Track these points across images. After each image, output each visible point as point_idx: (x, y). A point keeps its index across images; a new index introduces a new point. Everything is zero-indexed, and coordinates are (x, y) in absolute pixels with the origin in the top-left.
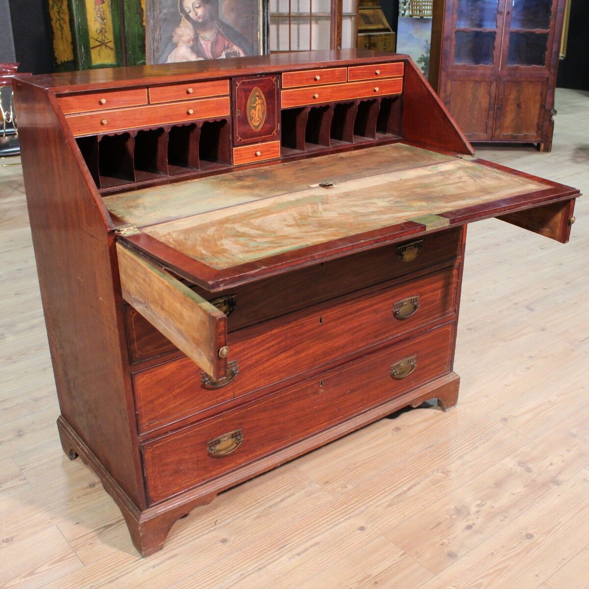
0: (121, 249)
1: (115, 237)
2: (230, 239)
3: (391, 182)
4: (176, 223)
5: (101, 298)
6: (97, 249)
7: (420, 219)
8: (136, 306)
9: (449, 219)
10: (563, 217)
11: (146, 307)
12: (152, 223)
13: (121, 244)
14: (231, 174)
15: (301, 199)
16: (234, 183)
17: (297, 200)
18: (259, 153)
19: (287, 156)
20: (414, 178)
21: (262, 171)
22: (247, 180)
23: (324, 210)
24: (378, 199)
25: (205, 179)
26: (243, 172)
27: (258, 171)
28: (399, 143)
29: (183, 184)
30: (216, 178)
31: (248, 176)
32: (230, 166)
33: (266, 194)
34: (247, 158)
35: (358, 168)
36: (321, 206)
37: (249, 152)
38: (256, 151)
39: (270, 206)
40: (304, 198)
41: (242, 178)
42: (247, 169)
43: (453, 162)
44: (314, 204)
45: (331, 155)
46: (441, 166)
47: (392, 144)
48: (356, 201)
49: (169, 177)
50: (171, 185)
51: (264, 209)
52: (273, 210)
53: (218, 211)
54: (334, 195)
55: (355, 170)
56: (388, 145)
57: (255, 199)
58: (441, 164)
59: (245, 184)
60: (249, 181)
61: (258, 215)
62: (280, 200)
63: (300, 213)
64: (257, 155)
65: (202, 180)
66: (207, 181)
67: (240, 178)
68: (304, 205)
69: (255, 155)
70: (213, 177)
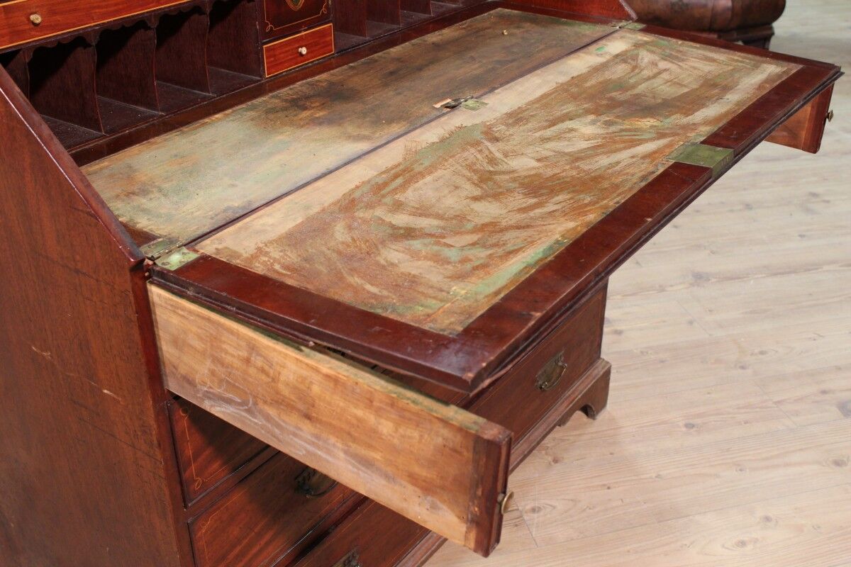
0: (165, 298)
1: (143, 272)
2: (394, 247)
3: (562, 84)
4: (255, 221)
5: (106, 391)
6: (94, 299)
7: (689, 156)
8: (212, 406)
9: (732, 150)
10: (814, 113)
11: (249, 411)
12: (206, 230)
13: (159, 285)
14: (272, 97)
15: (448, 136)
16: (295, 115)
17: (443, 140)
18: (304, 51)
19: (345, 50)
20: (589, 72)
21: (324, 84)
22: (313, 105)
23: (506, 155)
24: (572, 120)
25: (232, 112)
26: (290, 89)
27: (316, 85)
28: (499, 9)
29: (199, 127)
30: (253, 108)
31: (307, 98)
32: (259, 81)
33: (373, 133)
34: (285, 62)
35: (480, 62)
36: (494, 148)
37: (289, 50)
38: (299, 47)
39: (405, 159)
40: (451, 134)
41: (301, 103)
42: (293, 83)
43: (615, 35)
44: (477, 144)
45: (413, 41)
46: (605, 45)
47: (491, 12)
48: (540, 129)
49: (162, 116)
50: (178, 133)
51: (401, 167)
52: (418, 168)
53: (320, 183)
54: (495, 121)
55: (480, 67)
56: (486, 14)
57: (363, 146)
58: (604, 42)
59: (317, 115)
60: (319, 108)
61: (399, 181)
62: (414, 144)
63: (470, 167)
64: (301, 54)
65: (228, 114)
66: (239, 116)
67: (298, 104)
68: (464, 150)
69: (298, 55)
70: (244, 106)
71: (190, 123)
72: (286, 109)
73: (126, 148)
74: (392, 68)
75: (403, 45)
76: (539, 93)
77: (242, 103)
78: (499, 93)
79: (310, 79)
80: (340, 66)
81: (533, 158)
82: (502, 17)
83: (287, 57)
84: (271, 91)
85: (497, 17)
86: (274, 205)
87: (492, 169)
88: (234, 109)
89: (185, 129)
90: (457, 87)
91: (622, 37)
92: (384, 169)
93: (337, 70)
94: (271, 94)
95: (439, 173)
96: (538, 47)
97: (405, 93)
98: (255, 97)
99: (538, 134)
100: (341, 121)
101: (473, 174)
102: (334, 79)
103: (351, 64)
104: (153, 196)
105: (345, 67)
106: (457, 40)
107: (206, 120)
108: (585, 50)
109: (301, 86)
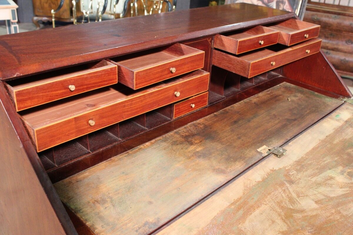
3: (322, 141)
15: (266, 177)
16: (186, 149)
17: (264, 180)
18: (193, 106)
19: (212, 103)
20: (334, 132)
21: (202, 126)
22: (196, 142)
23: (299, 197)
24: (330, 169)
25: (155, 142)
26: (185, 128)
27: (198, 127)
28: (285, 82)
29: (137, 151)
30: (165, 140)
31: (193, 135)
32: (170, 120)
33: (227, 168)
34: (184, 111)
35: (279, 119)
36: (291, 189)
37: (186, 106)
38: (191, 104)
39: (244, 194)
40: (268, 175)
41: (190, 139)
42: (186, 124)
43: (343, 106)
44: (282, 184)
45: (245, 100)
46: (340, 113)
47: (281, 84)
48: (314, 175)
49: (120, 141)
50: (126, 155)
51: (242, 200)
52: (251, 203)
53: (197, 209)
54: (290, 167)
55: (279, 122)
56: (278, 85)
57: (221, 179)
58: (338, 111)
59: (198, 150)
60: (199, 144)
61: (241, 212)
62: (249, 182)
63: (279, 204)
64: (192, 107)
65: (153, 143)
66: (158, 145)
67: (188, 139)
68: (276, 189)
69: (190, 107)
70: (161, 138)
71: (133, 147)
72: (181, 143)
73: (99, 163)
74: (235, 118)
75: (240, 102)
76: (311, 147)
77: (160, 135)
78: (291, 146)
79: (195, 122)
80: (210, 114)
81: (313, 200)
82: (286, 88)
83: (185, 108)
84: (175, 128)
85: (284, 87)
86: (172, 225)
87: (291, 207)
88: (156, 139)
89: (130, 152)
90: (268, 136)
91: (347, 109)
92: (233, 201)
93: (208, 116)
94: (175, 131)
95: (263, 207)
96: (306, 111)
97: (242, 138)
98: (167, 132)
99: (314, 179)
100: (210, 156)
101: (281, 210)
102: (207, 123)
103: (215, 113)
104: (107, 206)
105: (212, 115)
106: (266, 101)
107: (142, 146)
108: (330, 116)
109: (190, 126)
